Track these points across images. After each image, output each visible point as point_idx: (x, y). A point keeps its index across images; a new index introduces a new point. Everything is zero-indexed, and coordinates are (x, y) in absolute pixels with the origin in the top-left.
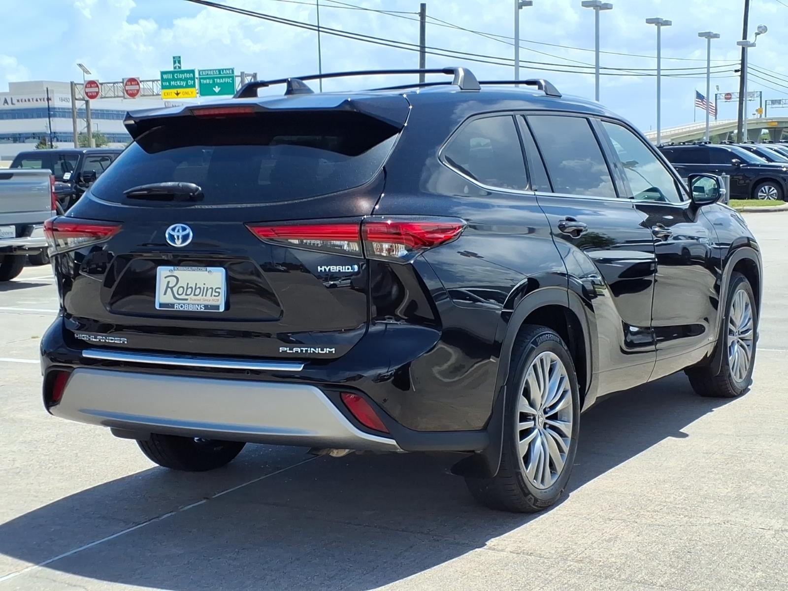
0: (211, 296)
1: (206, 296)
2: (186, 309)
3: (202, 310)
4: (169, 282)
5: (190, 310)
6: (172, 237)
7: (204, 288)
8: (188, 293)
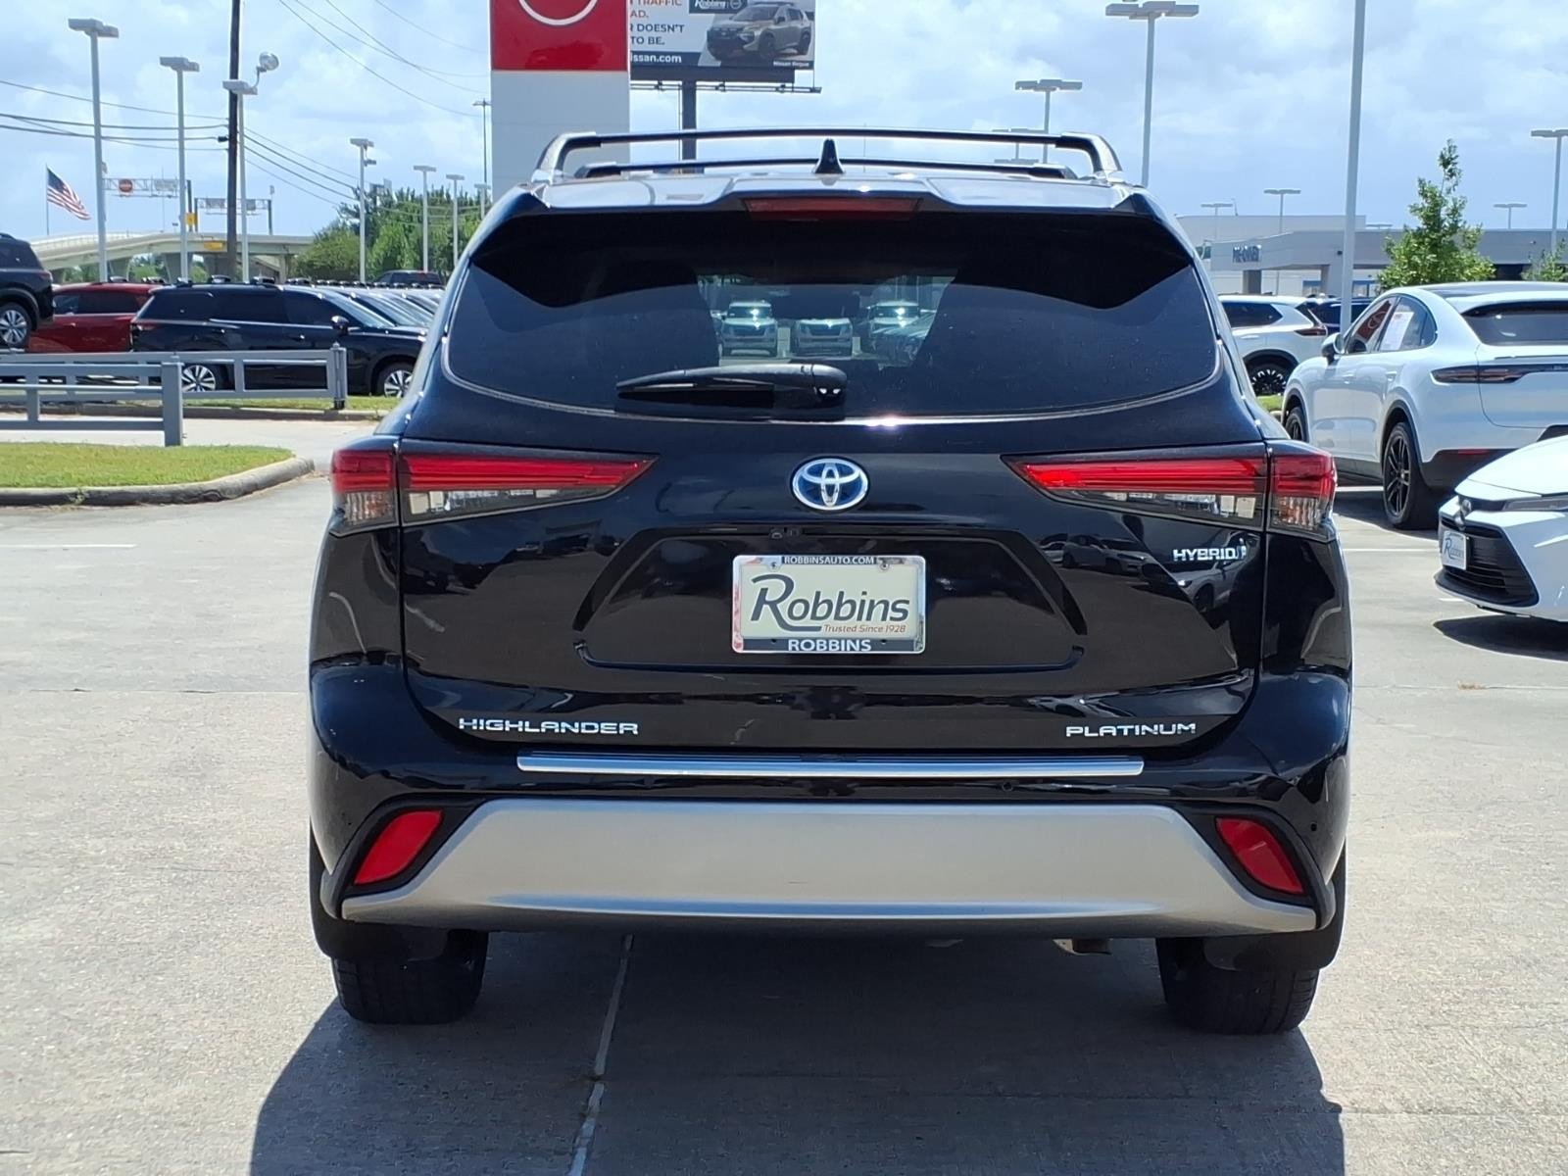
0: (884, 619)
1: (869, 618)
2: (819, 651)
3: (864, 651)
4: (764, 591)
5: (832, 651)
6: (813, 491)
7: (863, 602)
8: (819, 614)
